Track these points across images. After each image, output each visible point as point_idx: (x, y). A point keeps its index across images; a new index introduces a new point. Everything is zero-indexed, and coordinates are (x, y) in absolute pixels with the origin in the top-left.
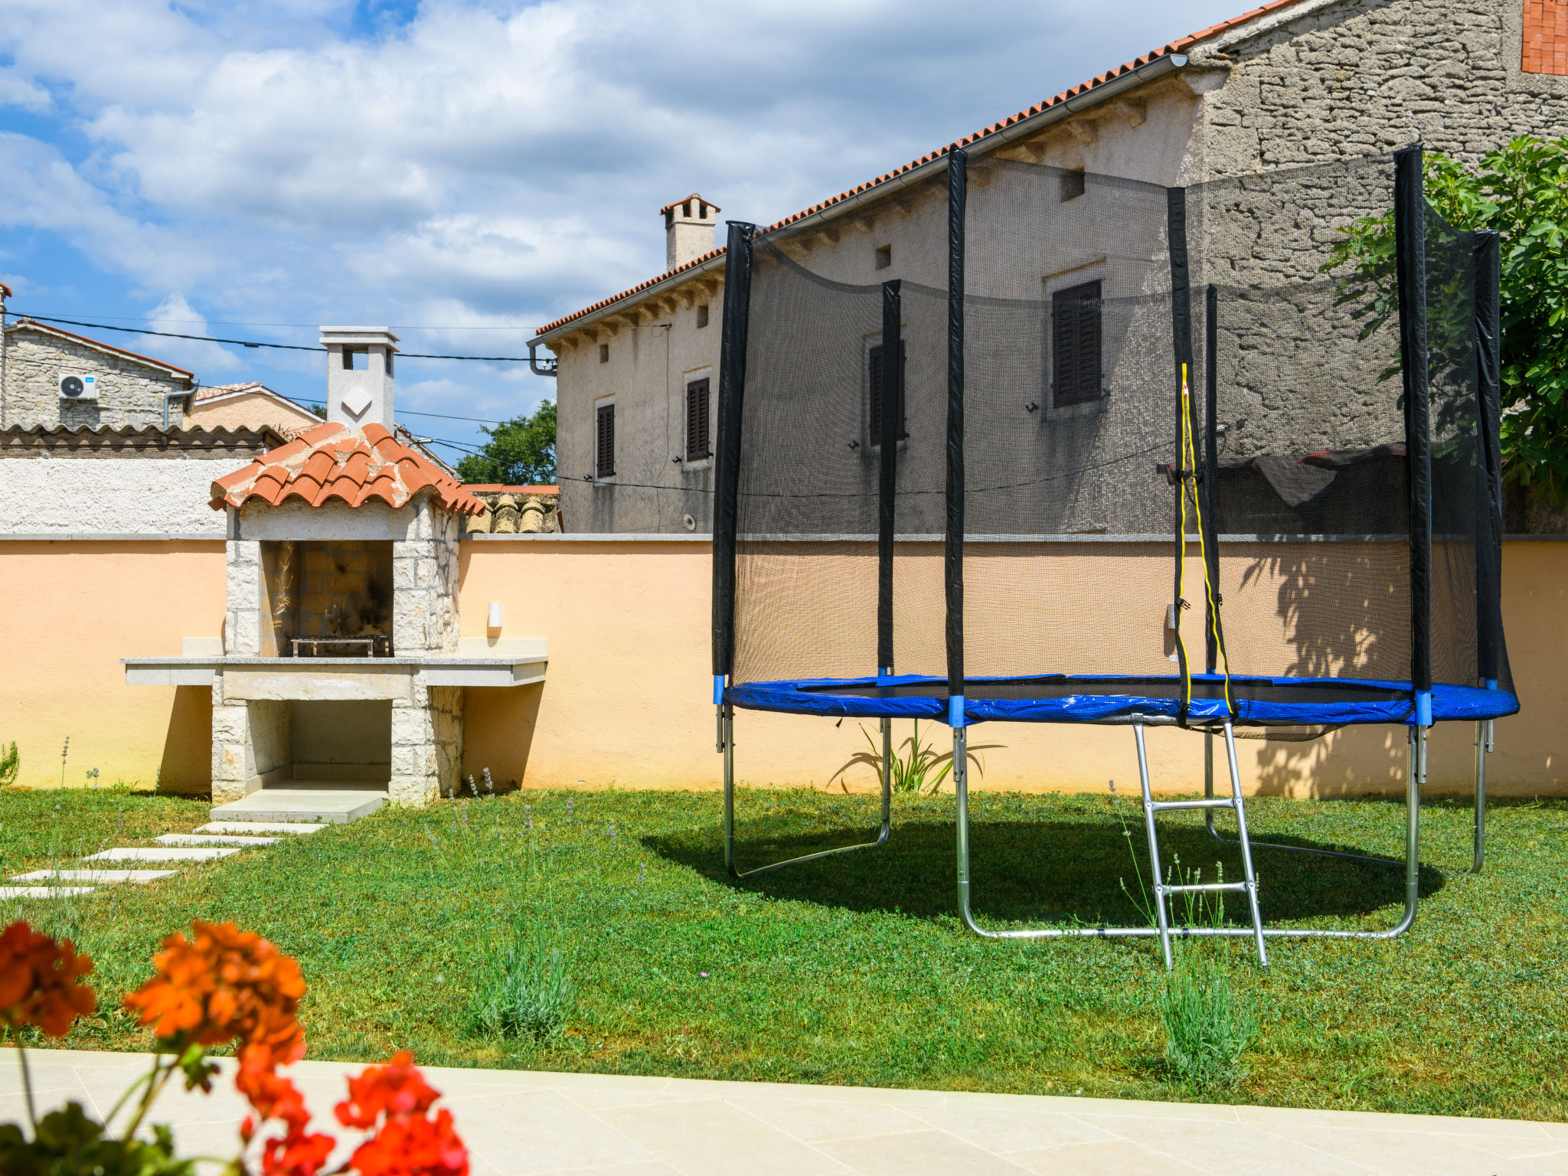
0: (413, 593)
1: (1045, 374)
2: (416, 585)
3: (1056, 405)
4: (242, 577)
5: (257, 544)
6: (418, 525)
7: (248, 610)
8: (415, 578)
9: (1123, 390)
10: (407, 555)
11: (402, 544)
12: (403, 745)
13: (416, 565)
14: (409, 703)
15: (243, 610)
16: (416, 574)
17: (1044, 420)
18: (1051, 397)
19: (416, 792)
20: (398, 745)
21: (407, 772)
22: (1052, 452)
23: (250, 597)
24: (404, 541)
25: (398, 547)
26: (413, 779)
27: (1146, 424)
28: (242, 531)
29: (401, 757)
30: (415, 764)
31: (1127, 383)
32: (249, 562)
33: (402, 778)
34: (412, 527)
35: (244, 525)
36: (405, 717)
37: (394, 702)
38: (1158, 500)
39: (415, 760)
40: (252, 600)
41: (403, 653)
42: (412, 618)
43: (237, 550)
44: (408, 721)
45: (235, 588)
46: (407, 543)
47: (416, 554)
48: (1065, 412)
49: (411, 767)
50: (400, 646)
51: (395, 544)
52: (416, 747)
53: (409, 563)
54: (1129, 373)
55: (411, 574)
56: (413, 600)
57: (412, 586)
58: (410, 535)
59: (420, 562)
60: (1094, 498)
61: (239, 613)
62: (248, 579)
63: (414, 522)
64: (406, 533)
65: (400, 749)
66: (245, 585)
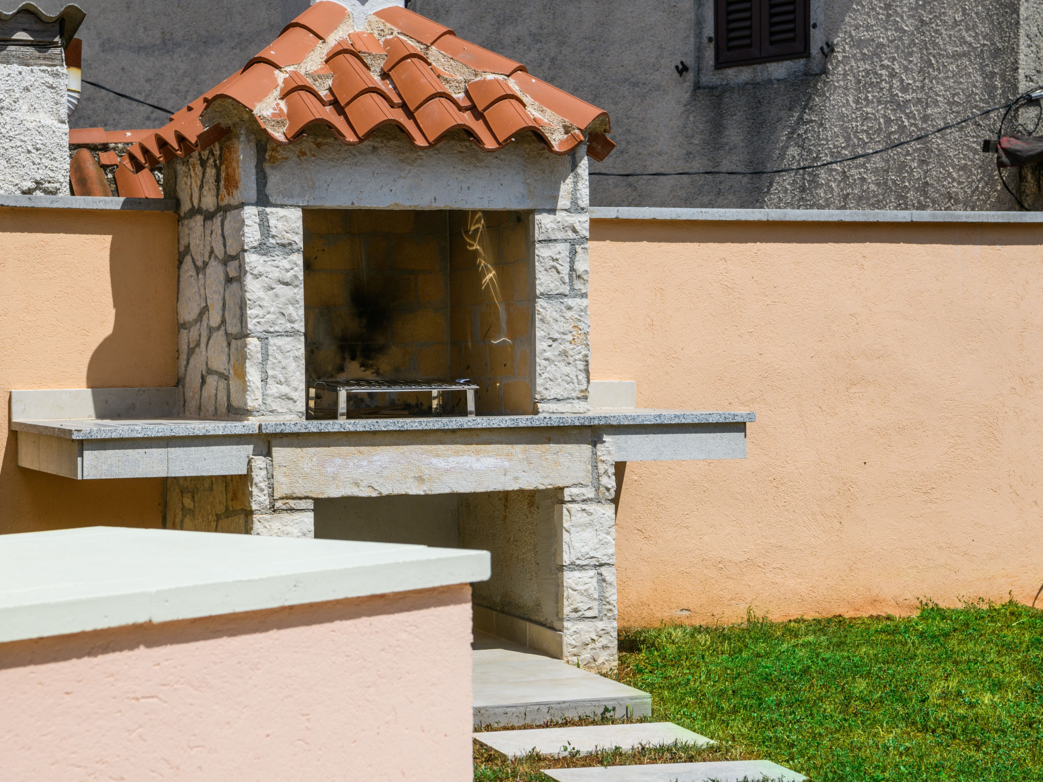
0: (570, 302)
1: (699, 23)
2: (572, 289)
3: (720, 64)
4: (276, 274)
5: (298, 213)
6: (575, 183)
7: (287, 334)
8: (570, 276)
9: (859, 44)
10: (559, 235)
11: (551, 217)
12: (582, 567)
13: (573, 253)
14: (590, 493)
15: (278, 334)
16: (572, 269)
17: (697, 86)
18: (709, 54)
19: (605, 647)
20: (574, 567)
21: (589, 614)
22: (717, 127)
23: (291, 310)
24: (553, 211)
25: (544, 222)
26: (600, 625)
27: (905, 89)
28: (271, 188)
29: (581, 588)
30: (602, 599)
31: (867, 35)
32: (287, 248)
33: (581, 625)
34: (566, 187)
35: (274, 178)
36: (584, 518)
37: (567, 492)
38: (931, 190)
39: (602, 591)
40: (295, 316)
41: (553, 407)
42: (568, 346)
43: (264, 225)
44: (590, 524)
45: (261, 294)
46: (561, 216)
47: (571, 235)
48: (740, 75)
49: (595, 604)
50: (546, 394)
51: (538, 217)
52: (603, 570)
53: (562, 249)
54: (872, 22)
55: (565, 270)
56: (569, 314)
57: (566, 289)
58: (563, 202)
59: (578, 248)
60: (803, 189)
61: (272, 341)
62: (288, 276)
63: (570, 180)
64: (555, 198)
65: (577, 574)
66: (280, 289)
